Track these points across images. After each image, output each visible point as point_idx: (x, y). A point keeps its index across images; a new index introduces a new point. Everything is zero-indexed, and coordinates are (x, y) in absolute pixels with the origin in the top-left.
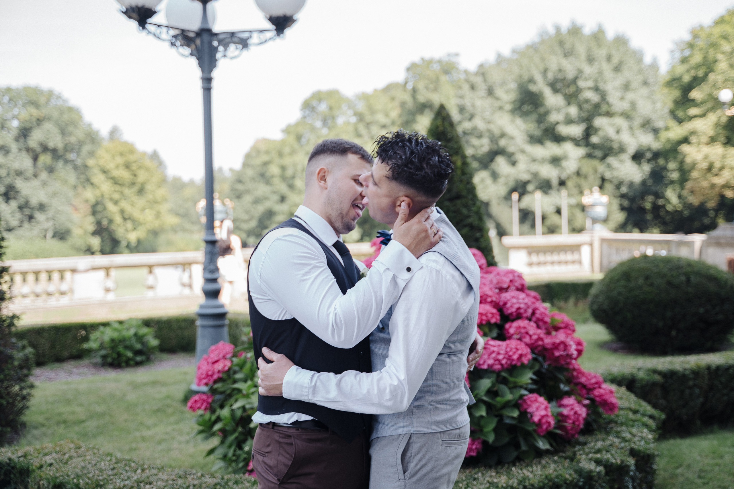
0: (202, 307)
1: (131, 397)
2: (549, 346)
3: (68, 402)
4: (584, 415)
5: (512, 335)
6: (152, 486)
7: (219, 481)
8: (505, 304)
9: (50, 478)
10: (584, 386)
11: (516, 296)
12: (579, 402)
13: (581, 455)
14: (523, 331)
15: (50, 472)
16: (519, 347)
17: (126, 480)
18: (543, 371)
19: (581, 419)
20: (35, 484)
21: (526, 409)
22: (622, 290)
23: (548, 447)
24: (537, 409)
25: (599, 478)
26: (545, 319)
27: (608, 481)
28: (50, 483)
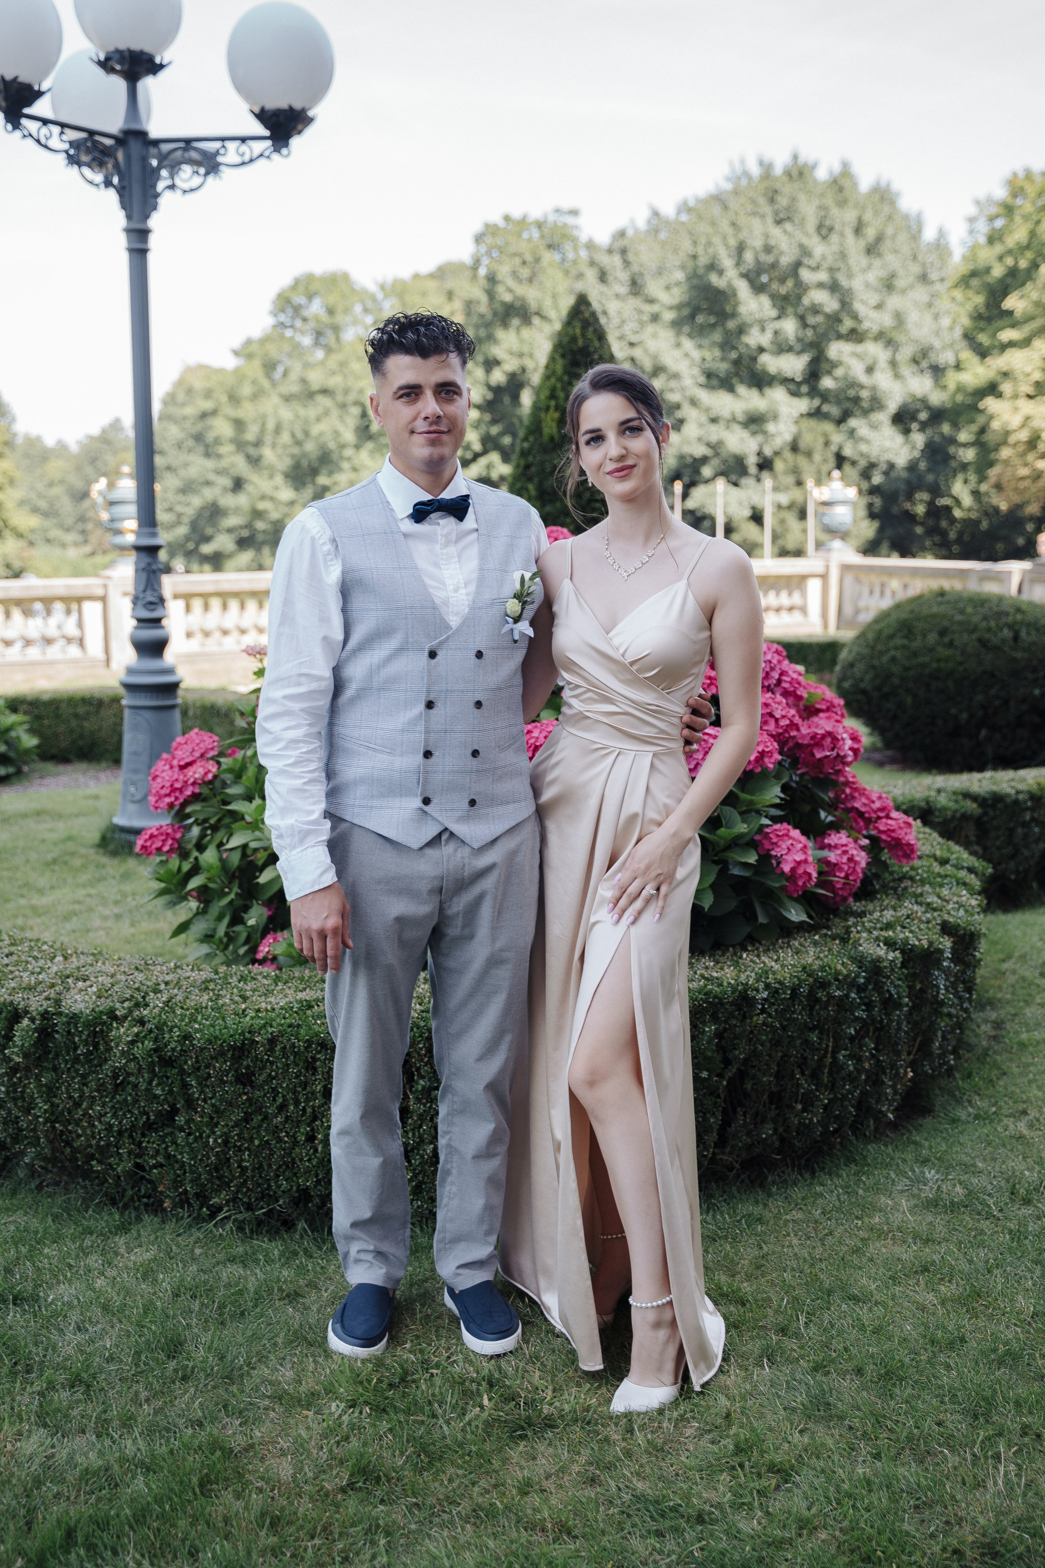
0: (130, 671)
2: (805, 742)
4: (863, 864)
6: (88, 983)
7: (212, 976)
10: (861, 814)
12: (856, 841)
13: (859, 932)
17: (40, 973)
18: (794, 785)
19: (859, 870)
21: (769, 850)
22: (898, 654)
23: (804, 917)
24: (789, 849)
25: (892, 970)
26: (798, 693)
27: (906, 977)
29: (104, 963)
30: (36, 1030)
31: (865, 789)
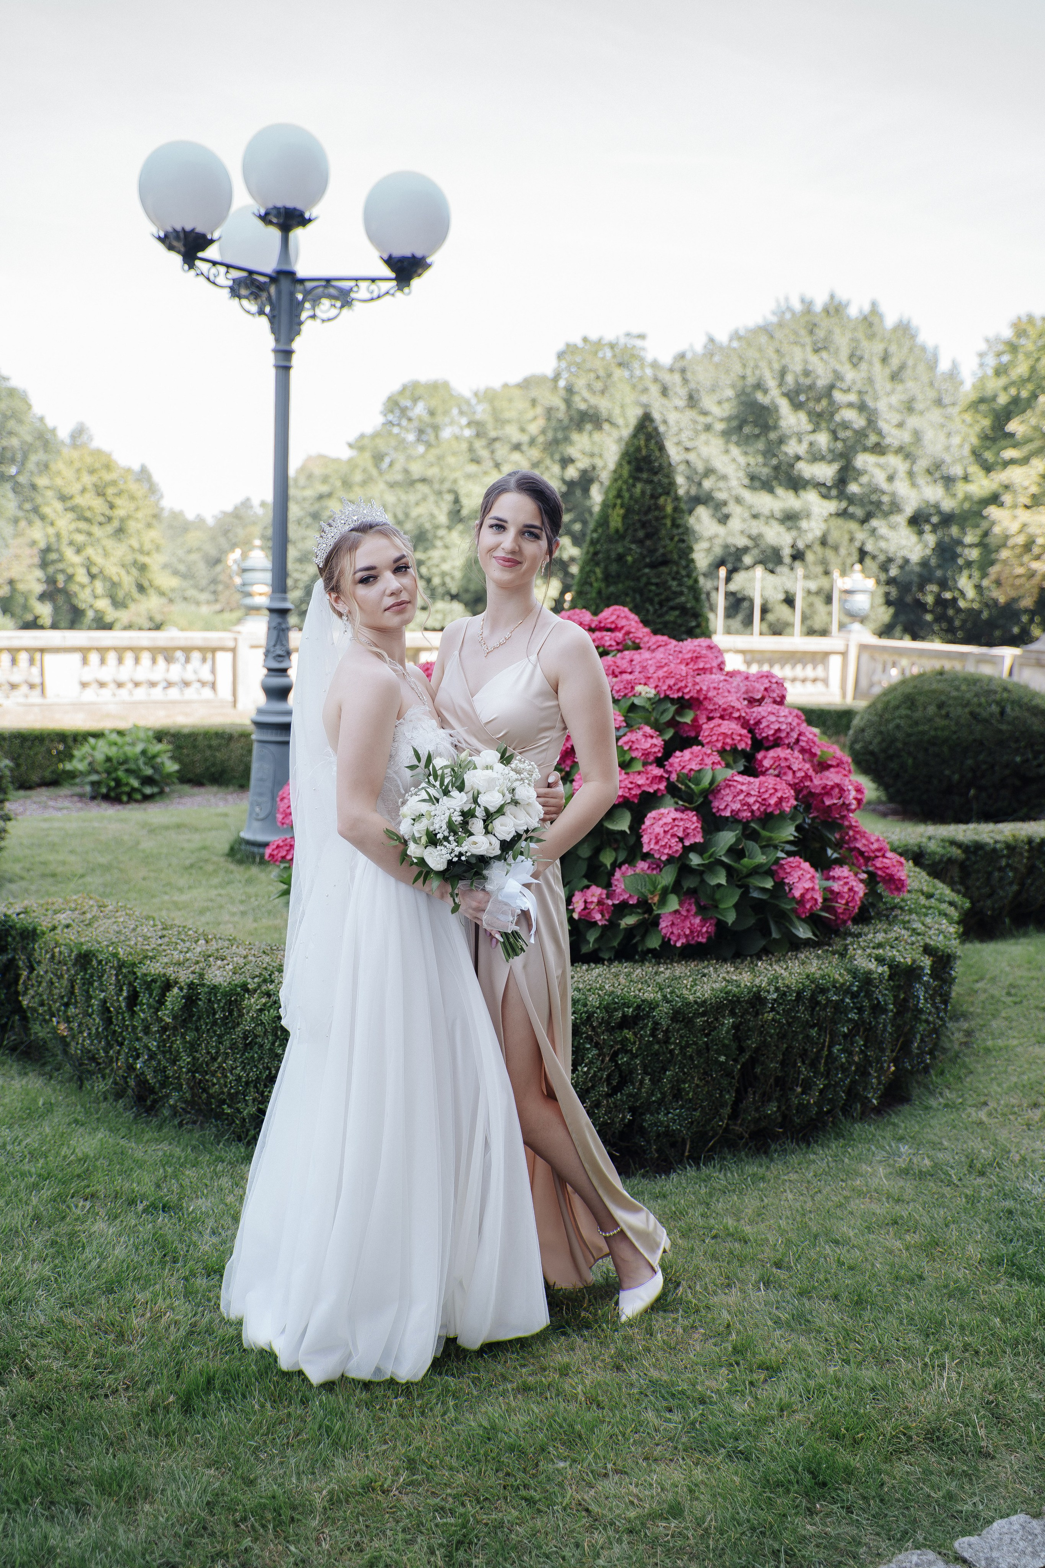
0: (260, 711)
1: (148, 844)
2: (817, 791)
3: (53, 847)
4: (861, 894)
5: (767, 769)
6: (225, 962)
8: (758, 722)
9: (71, 944)
10: (862, 853)
11: (774, 711)
12: (856, 874)
13: (855, 949)
14: (783, 764)
15: (71, 936)
16: (778, 787)
17: (187, 952)
18: (806, 826)
19: (857, 899)
20: (47, 952)
21: (783, 878)
22: (902, 723)
23: (810, 935)
24: (800, 878)
25: (881, 981)
26: (813, 750)
27: (893, 987)
28: (72, 951)
29: (238, 947)
30: (183, 997)
31: (865, 833)
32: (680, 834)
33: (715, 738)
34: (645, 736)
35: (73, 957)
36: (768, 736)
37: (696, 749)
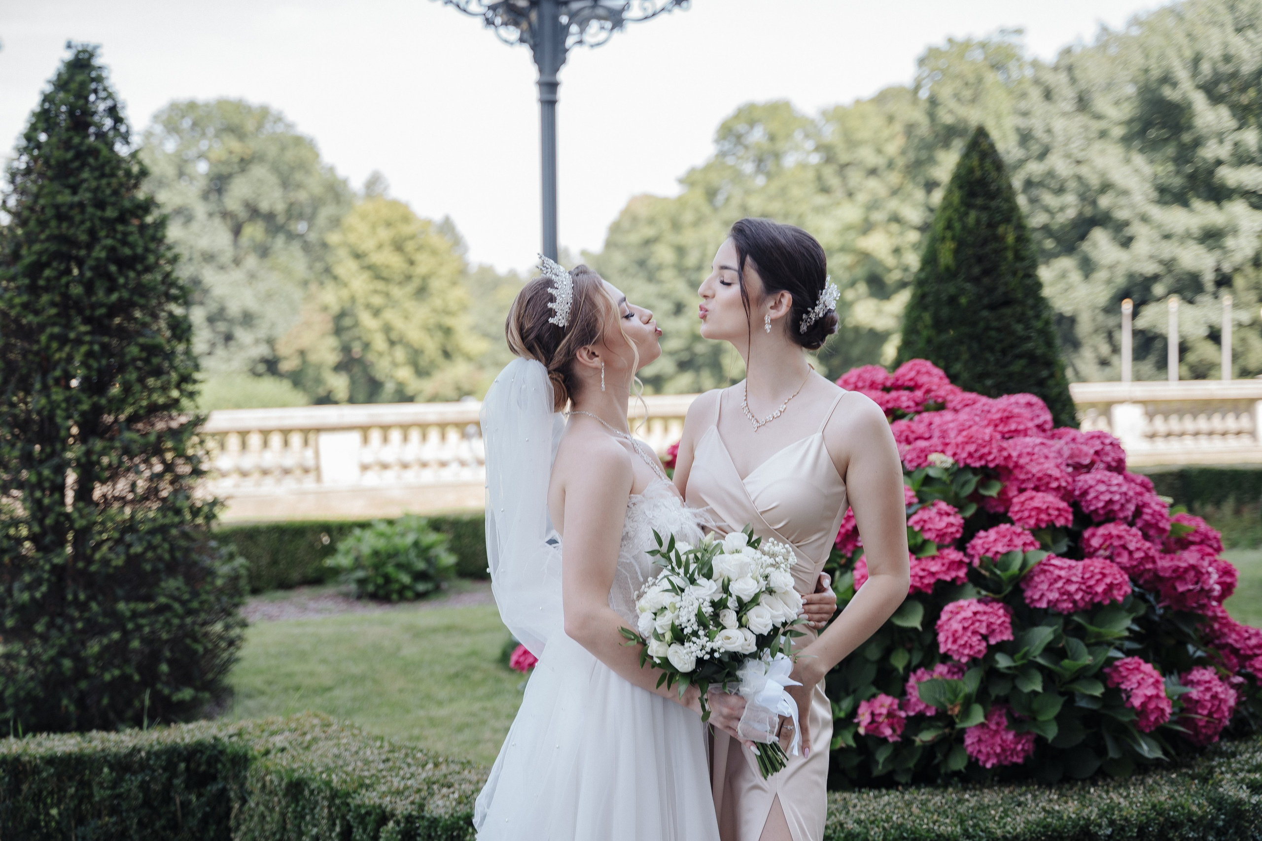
1: (410, 651)
2: (1167, 575)
3: (303, 656)
4: (1232, 702)
5: (1097, 550)
6: (452, 790)
8: (1085, 493)
9: (283, 771)
10: (1235, 651)
11: (1105, 479)
12: (1224, 679)
13: (1222, 773)
14: (1116, 543)
15: (284, 761)
16: (1106, 571)
17: (410, 778)
18: (1156, 618)
19: (1225, 709)
20: (258, 781)
21: (1119, 684)
23: (1159, 754)
24: (1139, 684)
26: (1161, 525)
28: (282, 779)
29: (470, 772)
30: (399, 833)
31: (1235, 625)
32: (983, 631)
33: (1026, 514)
34: (940, 514)
35: (284, 785)
36: (1097, 510)
37: (1004, 527)
